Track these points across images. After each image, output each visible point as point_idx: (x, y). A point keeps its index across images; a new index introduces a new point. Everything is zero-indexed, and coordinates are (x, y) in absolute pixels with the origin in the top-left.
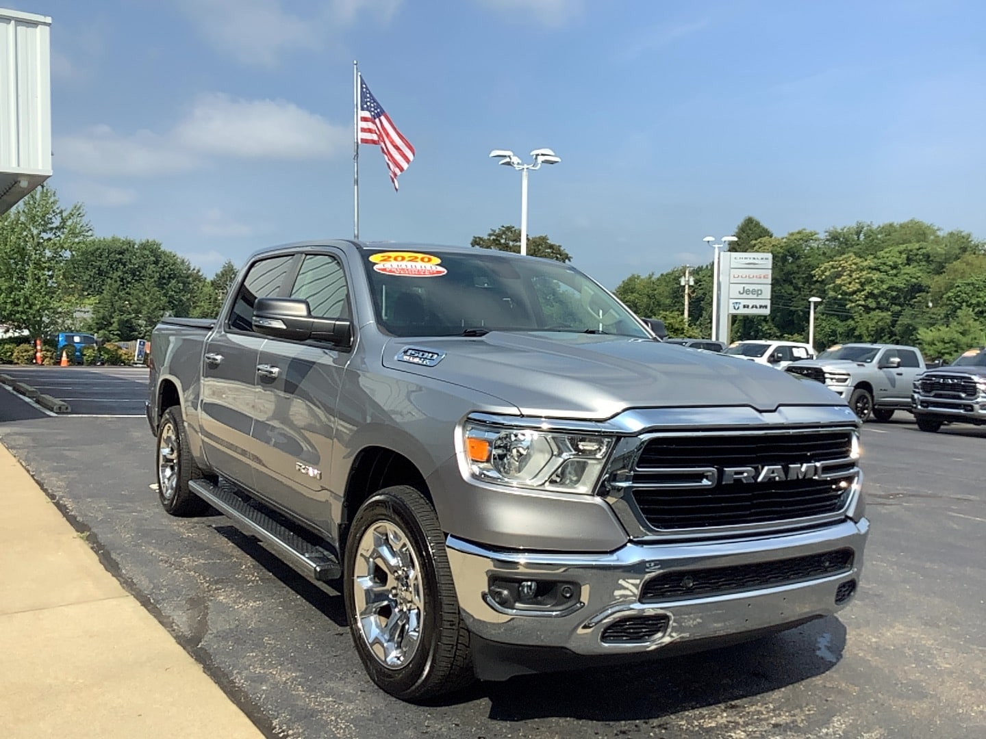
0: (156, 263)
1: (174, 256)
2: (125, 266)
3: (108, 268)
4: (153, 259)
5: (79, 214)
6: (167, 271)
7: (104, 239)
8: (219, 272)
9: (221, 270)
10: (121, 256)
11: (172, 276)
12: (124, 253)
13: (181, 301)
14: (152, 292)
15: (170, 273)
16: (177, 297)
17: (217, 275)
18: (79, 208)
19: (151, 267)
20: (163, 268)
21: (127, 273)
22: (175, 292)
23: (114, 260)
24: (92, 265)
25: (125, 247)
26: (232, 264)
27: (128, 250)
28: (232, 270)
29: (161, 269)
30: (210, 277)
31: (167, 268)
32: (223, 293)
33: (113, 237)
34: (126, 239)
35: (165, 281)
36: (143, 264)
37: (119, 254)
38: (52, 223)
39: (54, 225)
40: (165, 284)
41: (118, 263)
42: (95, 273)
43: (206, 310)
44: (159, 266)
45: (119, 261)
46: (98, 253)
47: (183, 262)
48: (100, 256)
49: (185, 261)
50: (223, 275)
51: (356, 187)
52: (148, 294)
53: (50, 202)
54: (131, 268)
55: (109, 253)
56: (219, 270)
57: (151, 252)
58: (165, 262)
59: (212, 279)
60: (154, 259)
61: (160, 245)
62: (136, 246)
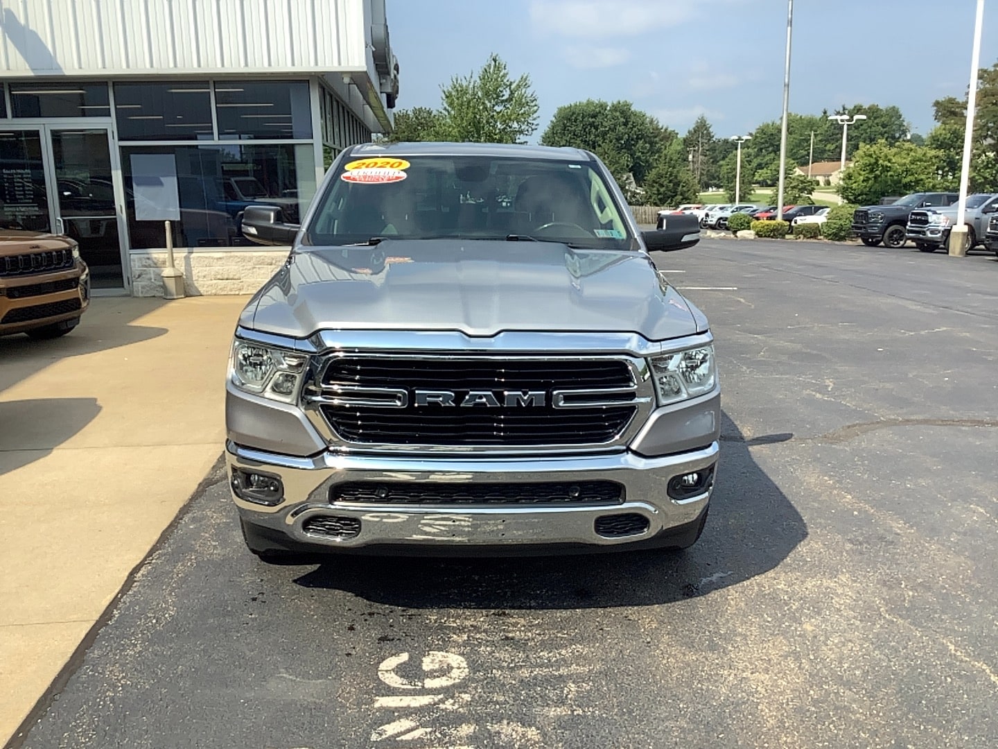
0: (625, 124)
1: (644, 116)
2: (597, 129)
3: (582, 132)
4: (622, 120)
5: (526, 85)
6: (635, 132)
7: (580, 103)
8: (691, 129)
9: (694, 126)
10: (593, 119)
11: (640, 136)
12: (597, 116)
13: (647, 161)
14: (611, 156)
15: (638, 133)
16: (644, 158)
17: (689, 132)
18: (526, 79)
19: (620, 128)
20: (632, 128)
21: (599, 136)
22: (642, 153)
23: (588, 123)
24: (568, 130)
25: (597, 110)
26: (705, 119)
27: (600, 112)
28: (704, 125)
29: (630, 130)
30: (683, 134)
31: (635, 129)
32: (694, 151)
33: (588, 101)
34: (599, 102)
35: (633, 142)
36: (613, 126)
37: (592, 118)
38: (503, 95)
39: (504, 98)
40: (633, 145)
41: (591, 127)
42: (570, 138)
43: (661, 171)
44: (629, 126)
45: (592, 125)
46: (573, 118)
47: (651, 122)
48: (575, 122)
49: (654, 119)
50: (695, 131)
51: (789, 28)
52: (608, 157)
53: (500, 75)
54: (602, 131)
55: (583, 117)
56: (692, 127)
57: (621, 113)
58: (634, 123)
59: (684, 136)
60: (624, 121)
61: (632, 104)
62: (608, 108)
